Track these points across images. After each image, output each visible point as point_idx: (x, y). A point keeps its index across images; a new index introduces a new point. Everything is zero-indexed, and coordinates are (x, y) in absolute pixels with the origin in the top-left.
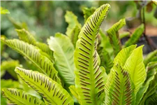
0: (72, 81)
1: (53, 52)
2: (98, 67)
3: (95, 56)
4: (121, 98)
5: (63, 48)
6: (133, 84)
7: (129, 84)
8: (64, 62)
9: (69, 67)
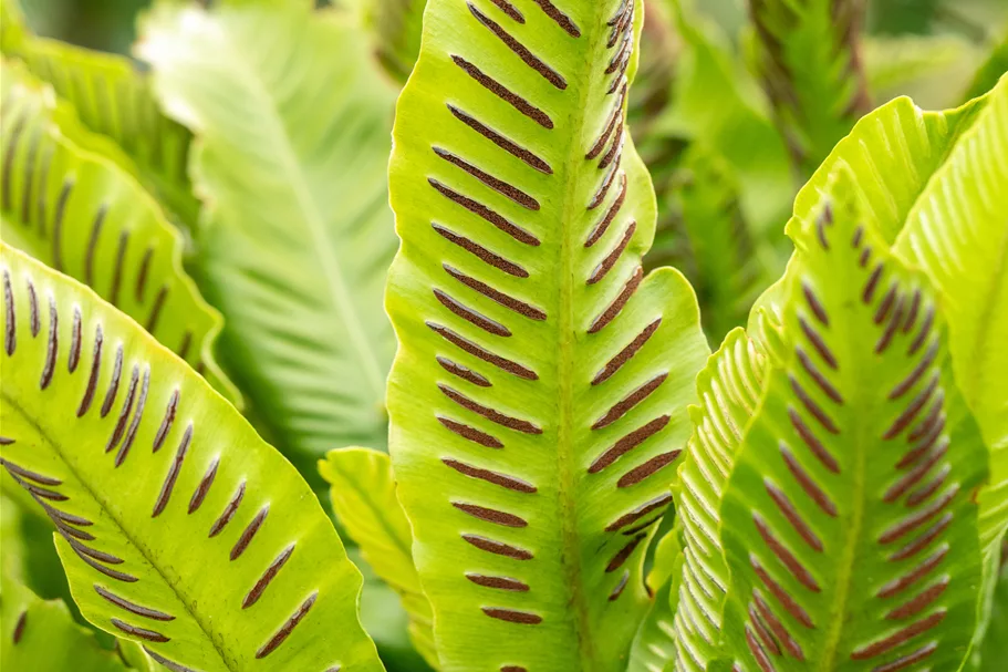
0: (359, 437)
1: (186, 135)
2: (629, 266)
3: (602, 157)
4: (844, 573)
5: (292, 109)
6: (970, 429)
7: (931, 429)
8: (291, 242)
9: (339, 293)
